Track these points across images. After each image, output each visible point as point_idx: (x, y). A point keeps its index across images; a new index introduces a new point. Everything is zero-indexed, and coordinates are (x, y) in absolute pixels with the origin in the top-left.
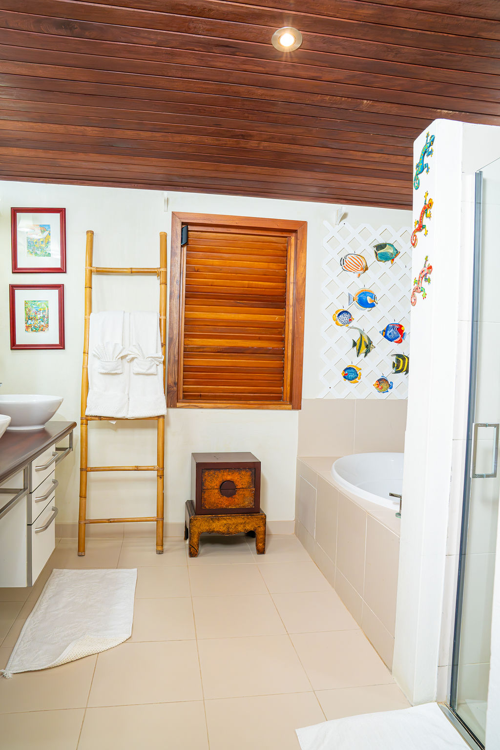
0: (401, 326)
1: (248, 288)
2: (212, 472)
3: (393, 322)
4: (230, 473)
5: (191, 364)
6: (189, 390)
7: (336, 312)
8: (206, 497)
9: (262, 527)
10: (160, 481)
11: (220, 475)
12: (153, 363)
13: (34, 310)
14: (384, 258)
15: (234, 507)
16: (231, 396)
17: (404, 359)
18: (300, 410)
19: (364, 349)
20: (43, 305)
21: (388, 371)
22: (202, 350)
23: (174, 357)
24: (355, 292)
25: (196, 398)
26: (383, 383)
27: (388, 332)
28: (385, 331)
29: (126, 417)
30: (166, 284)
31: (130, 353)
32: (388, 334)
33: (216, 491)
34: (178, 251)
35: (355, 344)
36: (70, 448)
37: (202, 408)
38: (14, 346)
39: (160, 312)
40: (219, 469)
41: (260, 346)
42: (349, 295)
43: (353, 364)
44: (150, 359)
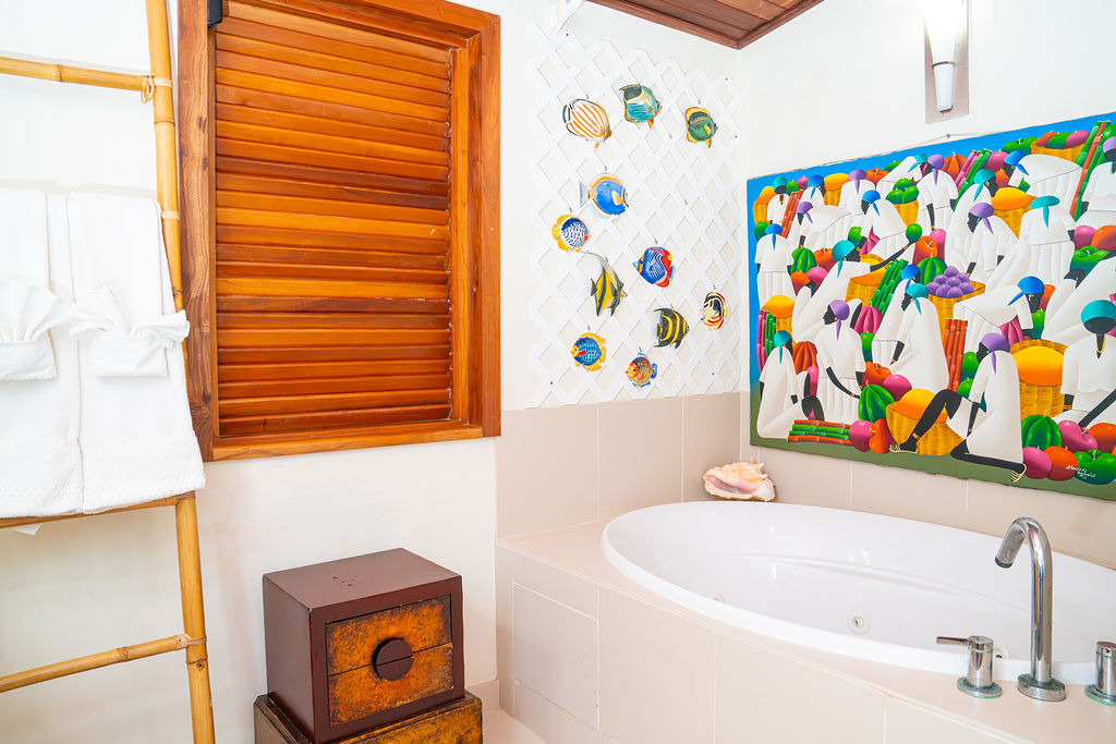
0: (667, 253)
1: (367, 156)
2: (351, 626)
3: (654, 245)
4: (393, 620)
6: (236, 411)
7: (560, 220)
8: (338, 693)
9: (474, 732)
10: (199, 675)
11: (371, 628)
14: (637, 115)
15: (409, 701)
16: (340, 417)
17: (674, 318)
18: (498, 438)
19: (609, 299)
21: (647, 343)
22: (261, 307)
23: (201, 324)
24: (591, 178)
25: (251, 430)
26: (641, 367)
27: (649, 265)
28: (643, 262)
29: (78, 512)
30: (175, 124)
32: (647, 269)
33: (365, 672)
35: (594, 290)
39: (161, 201)
41: (398, 296)
42: (581, 185)
43: (591, 331)
44: (145, 333)
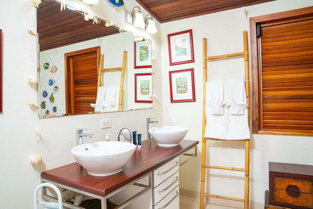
2: (280, 179)
4: (294, 181)
5: (268, 107)
6: (267, 123)
8: (276, 194)
10: (247, 178)
11: (287, 181)
12: (241, 108)
13: (180, 82)
15: (299, 205)
20: (184, 80)
22: (274, 98)
23: (256, 103)
25: (272, 127)
30: (248, 61)
31: (227, 103)
33: (284, 191)
34: (255, 40)
36: (196, 154)
37: (275, 134)
38: (172, 101)
39: (245, 78)
40: (286, 177)
44: (239, 106)
